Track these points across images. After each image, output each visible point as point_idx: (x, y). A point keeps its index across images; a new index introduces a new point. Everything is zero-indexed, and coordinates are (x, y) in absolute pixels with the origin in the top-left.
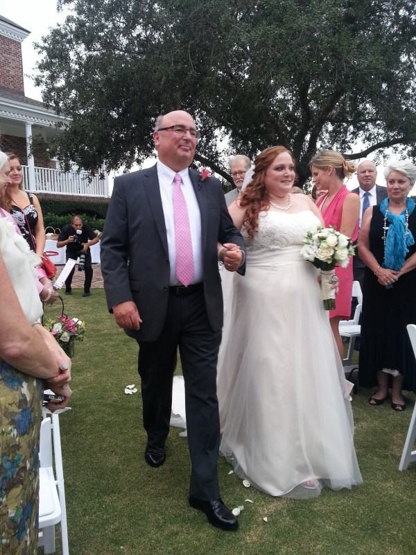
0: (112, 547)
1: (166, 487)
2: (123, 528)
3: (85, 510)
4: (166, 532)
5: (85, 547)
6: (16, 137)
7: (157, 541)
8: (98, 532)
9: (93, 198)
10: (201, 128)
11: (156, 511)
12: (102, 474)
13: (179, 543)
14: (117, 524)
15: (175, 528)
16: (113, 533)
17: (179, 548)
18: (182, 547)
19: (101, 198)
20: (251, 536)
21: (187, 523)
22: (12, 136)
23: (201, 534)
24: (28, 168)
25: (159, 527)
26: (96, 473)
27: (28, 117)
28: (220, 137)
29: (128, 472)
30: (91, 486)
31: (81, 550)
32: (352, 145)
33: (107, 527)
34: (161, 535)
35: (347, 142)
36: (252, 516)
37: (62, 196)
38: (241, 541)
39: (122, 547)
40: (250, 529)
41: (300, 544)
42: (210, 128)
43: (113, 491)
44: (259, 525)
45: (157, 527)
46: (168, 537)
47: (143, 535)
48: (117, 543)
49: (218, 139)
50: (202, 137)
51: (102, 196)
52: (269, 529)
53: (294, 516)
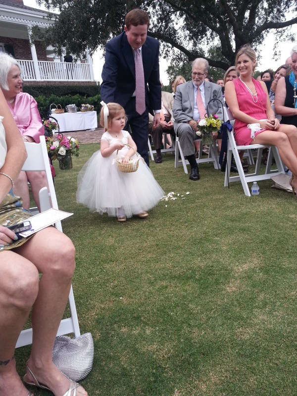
0: (113, 298)
1: (154, 256)
2: (121, 285)
3: (90, 274)
4: (158, 286)
5: (91, 299)
6: (22, 40)
7: (150, 293)
8: (100, 288)
9: (83, 82)
10: (161, 15)
11: (147, 272)
12: (102, 250)
13: (169, 294)
14: (116, 282)
15: (164, 283)
16: (113, 289)
17: (169, 297)
18: (172, 297)
19: (89, 82)
20: (230, 287)
21: (174, 280)
22: (19, 39)
23: (187, 287)
24: (33, 62)
25: (151, 283)
26: (97, 249)
27: (28, 21)
28: (176, 21)
29: (122, 248)
30: (94, 258)
31: (87, 301)
32: (285, 14)
33: (108, 285)
34: (153, 288)
35: (281, 12)
36: (229, 273)
37: (60, 82)
38: (222, 290)
39: (121, 298)
40: (229, 282)
41: (276, 292)
42: (168, 14)
43: (111, 261)
44: (236, 279)
45: (149, 283)
46: (160, 290)
47: (138, 289)
48: (117, 295)
49: (174, 23)
50: (162, 22)
51: (90, 80)
52: (246, 282)
53: (267, 272)
